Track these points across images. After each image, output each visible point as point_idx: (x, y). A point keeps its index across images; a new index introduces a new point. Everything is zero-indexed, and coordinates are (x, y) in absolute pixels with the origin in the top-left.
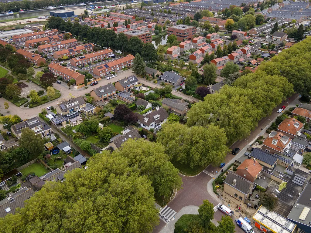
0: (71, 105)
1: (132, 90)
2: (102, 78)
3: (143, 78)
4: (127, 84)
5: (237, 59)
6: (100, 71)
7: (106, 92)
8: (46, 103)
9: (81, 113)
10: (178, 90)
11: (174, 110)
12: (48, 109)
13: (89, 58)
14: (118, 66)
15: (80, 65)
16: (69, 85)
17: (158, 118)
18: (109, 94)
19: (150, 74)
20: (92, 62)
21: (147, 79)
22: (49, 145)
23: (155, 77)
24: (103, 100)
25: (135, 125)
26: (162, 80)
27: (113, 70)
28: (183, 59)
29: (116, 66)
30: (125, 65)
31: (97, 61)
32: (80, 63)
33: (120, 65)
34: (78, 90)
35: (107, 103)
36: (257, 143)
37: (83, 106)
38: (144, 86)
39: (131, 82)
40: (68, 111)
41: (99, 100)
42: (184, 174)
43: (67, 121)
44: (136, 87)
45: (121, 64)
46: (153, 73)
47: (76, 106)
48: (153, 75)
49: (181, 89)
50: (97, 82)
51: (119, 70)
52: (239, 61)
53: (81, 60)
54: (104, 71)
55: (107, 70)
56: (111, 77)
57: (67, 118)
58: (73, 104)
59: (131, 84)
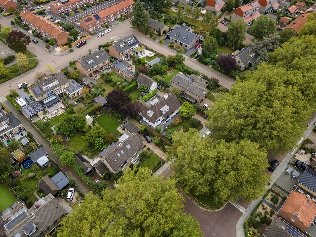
0: (49, 86)
1: (131, 57)
2: (92, 34)
3: (146, 34)
4: (125, 48)
5: (270, 5)
6: (88, 25)
7: (96, 62)
8: (17, 76)
9: (63, 97)
10: (192, 56)
11: (188, 94)
12: (20, 87)
13: (75, 3)
14: (112, 16)
15: (64, 12)
16: (48, 47)
17: (167, 111)
18: (101, 65)
19: (154, 30)
20: (78, 7)
21: (151, 36)
22: (18, 154)
23: (161, 34)
24: (93, 74)
25: (136, 119)
26: (171, 39)
27: (105, 22)
28: (198, 4)
29: (109, 16)
30: (122, 14)
31: (86, 6)
32: (62, 9)
33: (115, 14)
34: (61, 54)
35: (98, 77)
36: (302, 151)
37: (66, 86)
38: (147, 48)
39: (130, 46)
40: (45, 96)
41: (88, 74)
42: (204, 207)
43: (44, 110)
44: (136, 52)
45: (116, 12)
46: (159, 29)
47: (56, 86)
48: (159, 32)
49: (196, 55)
50: (85, 41)
51: (113, 21)
52: (271, 7)
53: (64, 5)
54: (95, 25)
55: (98, 22)
56: (103, 34)
57: (45, 106)
58: (51, 85)
59: (129, 48)
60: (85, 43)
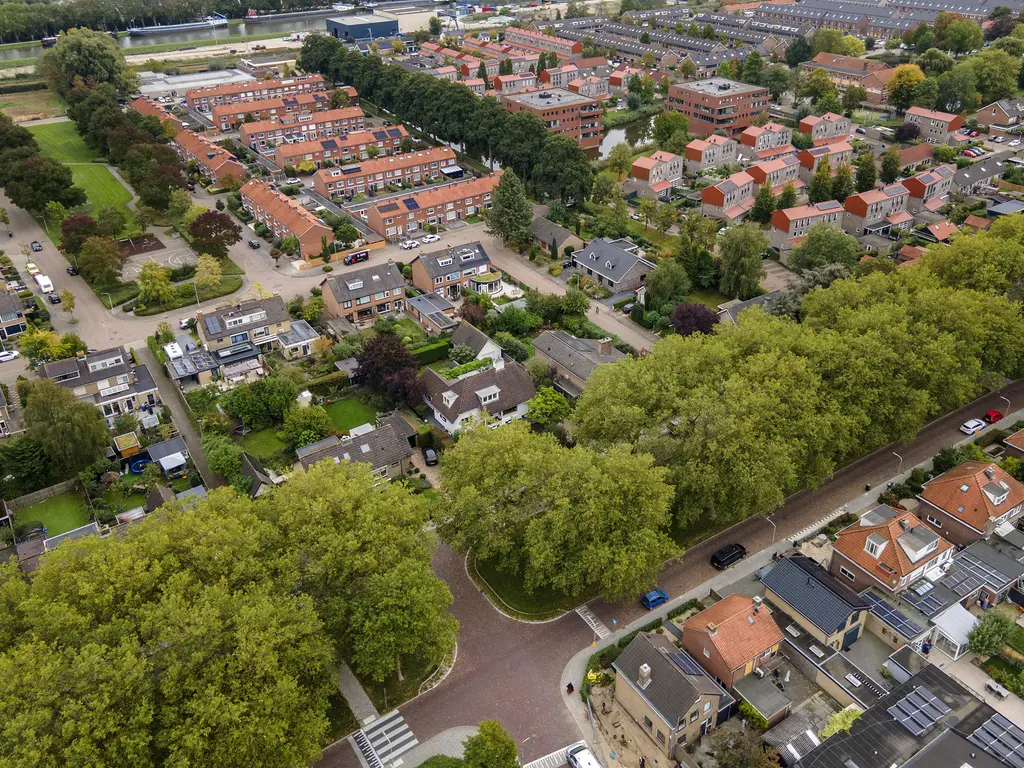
0: (240, 321)
1: (464, 293)
2: (388, 241)
3: (521, 252)
4: (448, 269)
5: (880, 216)
6: (384, 219)
7: (369, 289)
8: (188, 304)
9: (270, 352)
10: (619, 307)
11: (567, 377)
12: (184, 325)
13: (374, 175)
14: (450, 206)
15: (342, 193)
16: (275, 255)
17: (493, 399)
18: (379, 298)
19: (544, 243)
20: (381, 186)
21: (532, 257)
22: (128, 442)
23: (559, 255)
24: (355, 315)
25: (415, 412)
26: (579, 267)
27: (431, 218)
28: (684, 199)
29: (444, 205)
30: (479, 206)
31: (400, 185)
32: (340, 187)
33: (460, 204)
34: (302, 273)
35: (367, 326)
36: (823, 537)
37: (282, 330)
38: (510, 281)
39: (464, 266)
40: (228, 341)
41: (343, 314)
42: (506, 610)
43: (214, 370)
44: (478, 284)
45: (463, 200)
46: (554, 241)
47: (257, 325)
48: (554, 249)
49: (629, 306)
50: (367, 253)
51: (453, 221)
52: (885, 222)
53: (345, 177)
54: (402, 221)
55: (411, 216)
56: (417, 243)
57: (221, 362)
58: (246, 319)
59: (461, 271)
60: (366, 258)
